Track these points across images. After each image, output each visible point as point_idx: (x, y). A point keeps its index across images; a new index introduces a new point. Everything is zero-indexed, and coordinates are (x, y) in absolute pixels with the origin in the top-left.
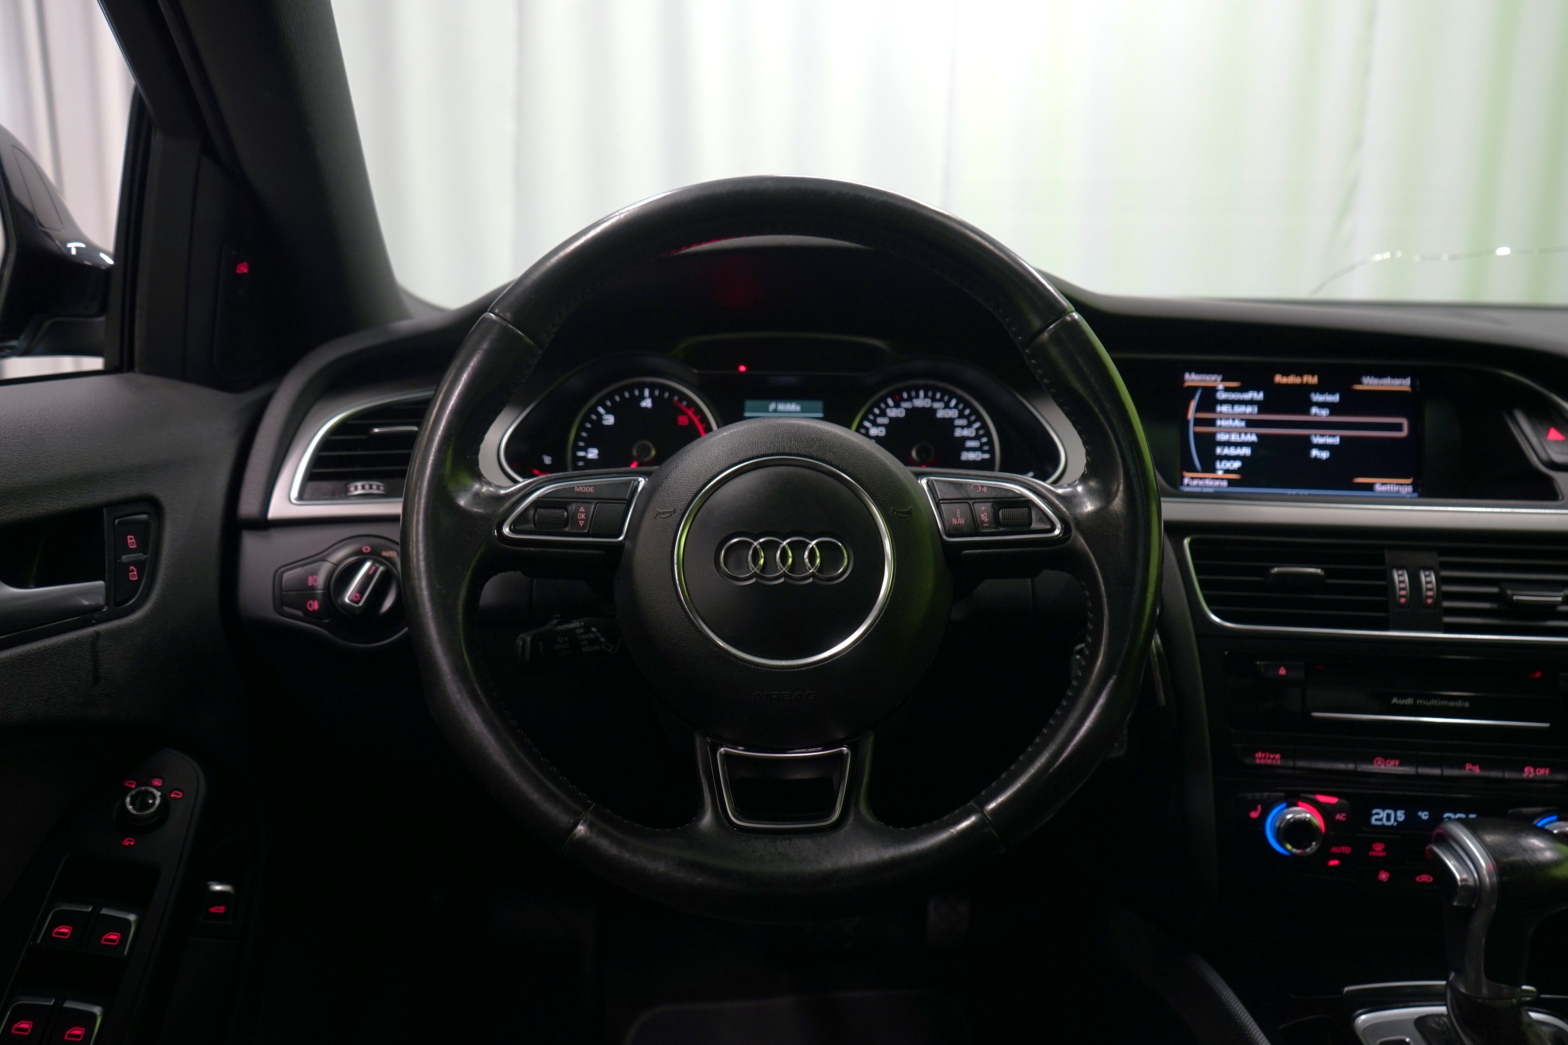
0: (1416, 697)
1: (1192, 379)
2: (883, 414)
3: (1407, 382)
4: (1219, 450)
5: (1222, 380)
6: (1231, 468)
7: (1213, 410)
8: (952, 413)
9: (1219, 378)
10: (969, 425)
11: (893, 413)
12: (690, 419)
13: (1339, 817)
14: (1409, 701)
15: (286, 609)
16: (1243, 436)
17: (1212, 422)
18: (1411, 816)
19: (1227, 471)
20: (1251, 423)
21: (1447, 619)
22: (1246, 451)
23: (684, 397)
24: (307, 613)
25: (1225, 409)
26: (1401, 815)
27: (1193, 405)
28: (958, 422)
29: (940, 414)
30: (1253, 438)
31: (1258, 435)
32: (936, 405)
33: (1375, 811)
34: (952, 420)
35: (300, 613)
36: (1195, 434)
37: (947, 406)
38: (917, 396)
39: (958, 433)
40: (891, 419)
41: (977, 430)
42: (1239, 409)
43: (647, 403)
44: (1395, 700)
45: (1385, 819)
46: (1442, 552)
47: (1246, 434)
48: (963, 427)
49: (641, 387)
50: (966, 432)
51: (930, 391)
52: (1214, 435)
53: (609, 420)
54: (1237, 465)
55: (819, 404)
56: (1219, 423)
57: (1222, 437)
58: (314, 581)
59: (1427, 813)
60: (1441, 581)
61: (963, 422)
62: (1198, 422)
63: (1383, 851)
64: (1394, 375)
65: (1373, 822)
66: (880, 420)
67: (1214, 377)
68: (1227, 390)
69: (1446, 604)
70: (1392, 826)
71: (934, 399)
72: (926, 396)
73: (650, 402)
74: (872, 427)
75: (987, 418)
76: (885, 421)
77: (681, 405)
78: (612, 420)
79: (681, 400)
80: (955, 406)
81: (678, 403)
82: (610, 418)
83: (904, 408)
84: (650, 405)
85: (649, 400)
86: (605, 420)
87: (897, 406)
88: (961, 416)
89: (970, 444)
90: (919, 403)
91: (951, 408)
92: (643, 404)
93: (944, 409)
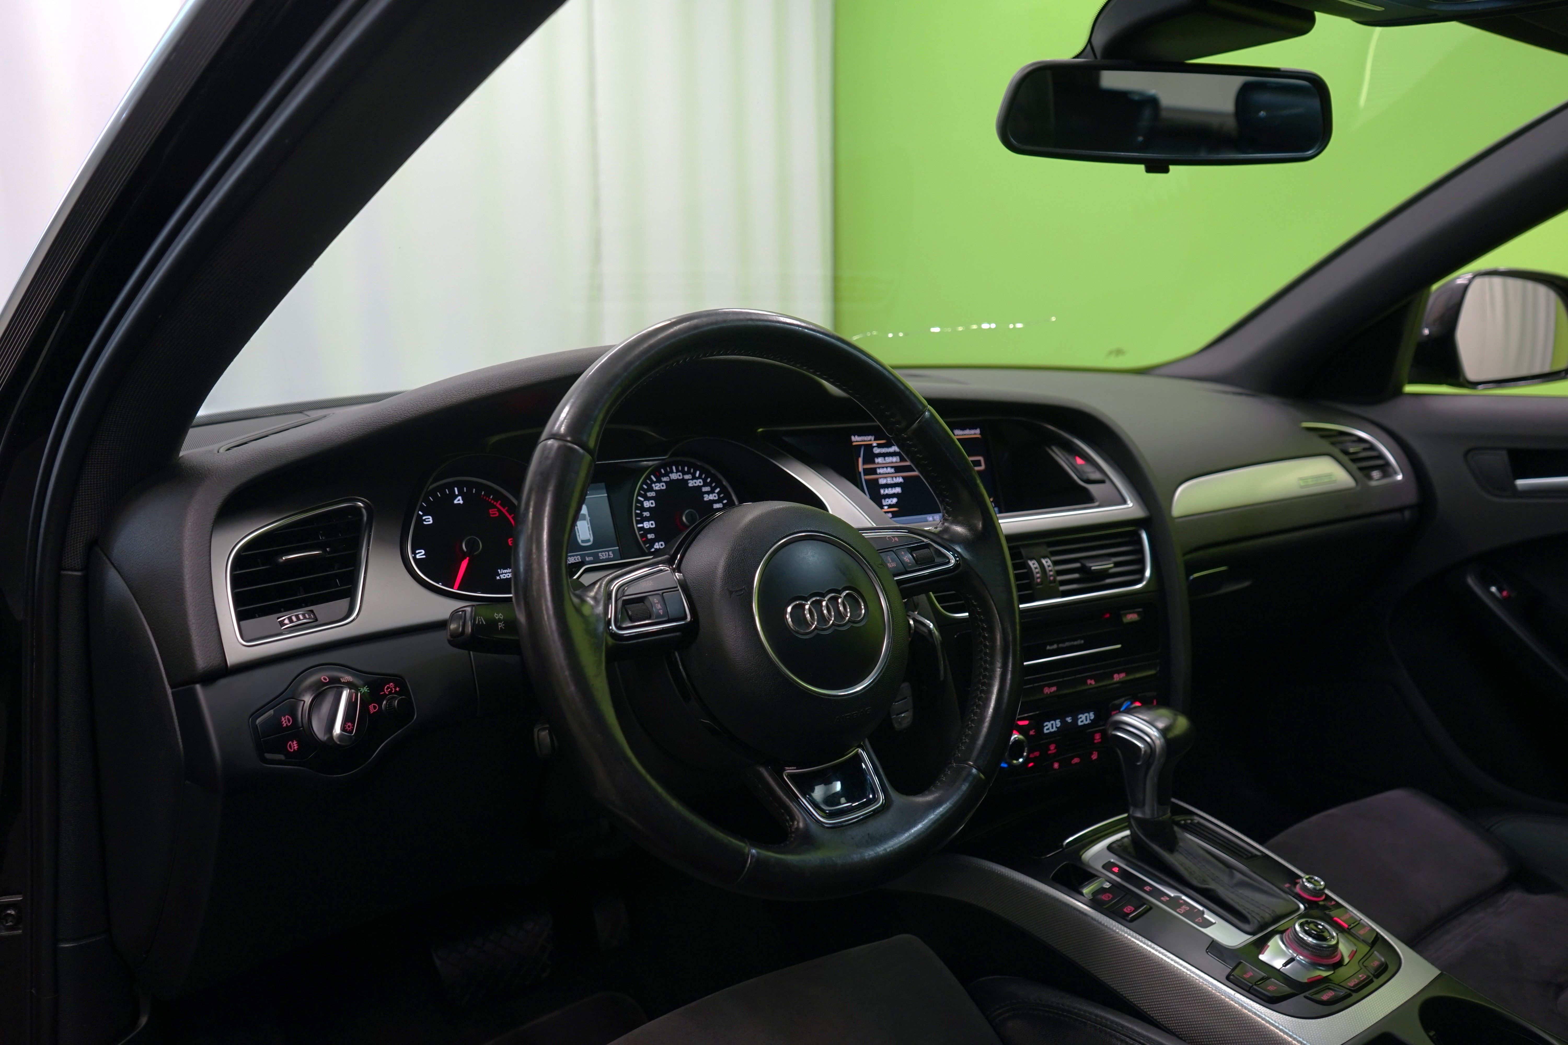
0: (1058, 643)
1: (856, 439)
2: (651, 489)
3: (978, 431)
4: (882, 491)
5: (875, 440)
6: (892, 503)
7: (874, 462)
8: (699, 482)
9: (872, 438)
10: (712, 492)
11: (657, 487)
12: (499, 510)
13: (1032, 733)
14: (1055, 646)
15: (268, 756)
16: (894, 479)
17: (873, 471)
18: (1063, 722)
19: (890, 506)
20: (898, 469)
21: (1062, 588)
22: (898, 490)
23: (489, 490)
24: (288, 755)
25: (879, 460)
26: (1058, 723)
27: (861, 460)
28: (705, 489)
29: (691, 484)
30: (900, 480)
31: (903, 478)
32: (687, 477)
33: (1045, 724)
34: (699, 487)
35: (282, 757)
36: (866, 480)
37: (694, 478)
38: (672, 472)
39: (707, 498)
40: (656, 491)
41: (719, 494)
42: (889, 459)
43: (459, 501)
44: (1048, 648)
45: (1051, 728)
46: (1050, 544)
47: (896, 477)
48: (708, 493)
49: (451, 487)
50: (712, 497)
51: (680, 466)
52: (877, 480)
53: (429, 520)
54: (895, 500)
55: (603, 484)
56: (879, 471)
57: (882, 481)
58: (287, 721)
59: (1070, 718)
60: (1055, 563)
61: (707, 489)
62: (867, 472)
63: (1054, 749)
64: (971, 429)
65: (1046, 731)
66: (650, 494)
67: (869, 438)
68: (879, 446)
69: (1059, 578)
70: (1055, 731)
71: (684, 473)
72: (678, 471)
73: (461, 499)
74: (644, 500)
75: (725, 483)
76: (652, 494)
77: (488, 500)
78: (431, 520)
79: (487, 494)
80: (700, 477)
81: (486, 498)
82: (429, 518)
83: (664, 482)
84: (461, 502)
85: (460, 498)
86: (424, 520)
87: (659, 481)
88: (705, 484)
89: (716, 506)
90: (674, 476)
91: (697, 479)
92: (456, 502)
93: (692, 479)
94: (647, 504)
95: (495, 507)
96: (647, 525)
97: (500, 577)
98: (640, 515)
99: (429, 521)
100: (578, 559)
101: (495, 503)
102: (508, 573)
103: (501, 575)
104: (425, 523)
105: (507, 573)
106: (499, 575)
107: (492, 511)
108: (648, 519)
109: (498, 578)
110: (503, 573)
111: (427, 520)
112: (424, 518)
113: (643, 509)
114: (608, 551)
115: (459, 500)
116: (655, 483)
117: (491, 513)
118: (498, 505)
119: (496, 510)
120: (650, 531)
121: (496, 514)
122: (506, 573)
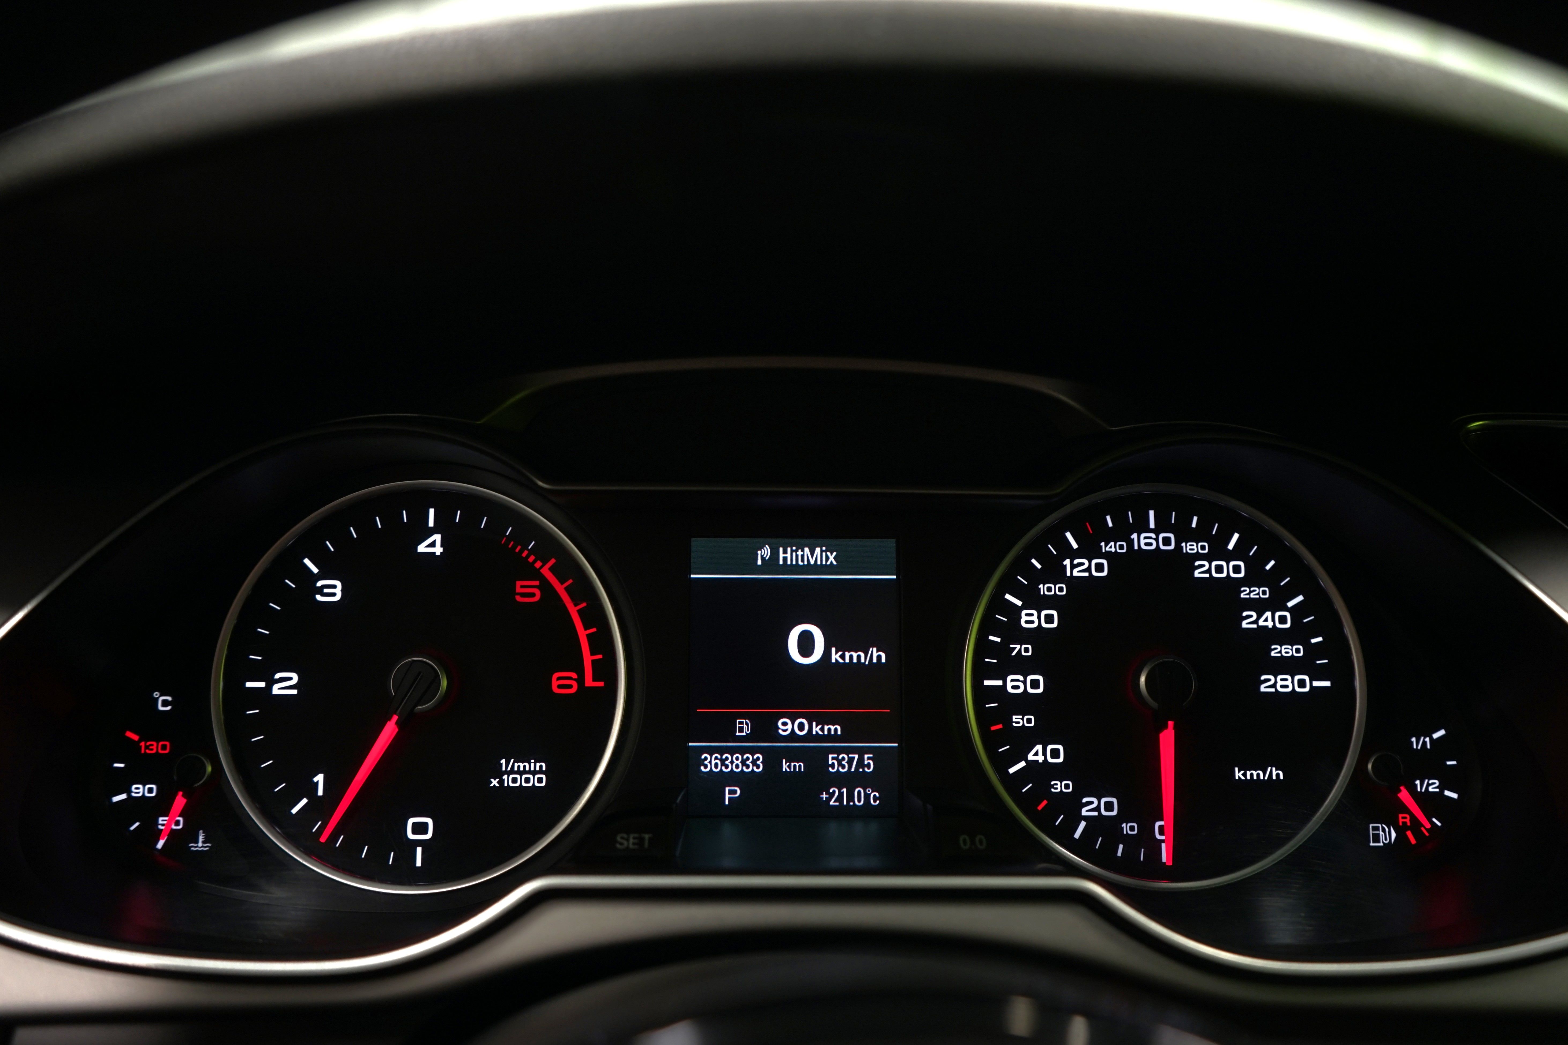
2: (1055, 573)
8: (1233, 569)
10: (1275, 604)
11: (1079, 568)
12: (545, 586)
23: (530, 526)
28: (1247, 593)
29: (1203, 570)
32: (1190, 548)
34: (1231, 585)
37: (1218, 552)
38: (1142, 527)
39: (1249, 619)
40: (1072, 582)
48: (1260, 607)
49: (419, 504)
50: (1268, 620)
51: (1175, 509)
53: (333, 591)
61: (1258, 592)
66: (1047, 589)
71: (1185, 534)
72: (1162, 526)
73: (438, 543)
74: (1024, 607)
75: (1325, 581)
76: (1058, 589)
77: (521, 551)
78: (338, 591)
79: (521, 537)
80: (1239, 553)
81: (514, 547)
82: (334, 587)
83: (1107, 556)
84: (438, 550)
85: (437, 537)
86: (320, 591)
87: (1089, 550)
88: (1254, 578)
89: (1280, 651)
90: (1144, 541)
91: (1228, 557)
92: (422, 548)
93: (1209, 558)
94: (1030, 619)
95: (536, 574)
96: (1015, 684)
97: (501, 782)
98: (1003, 650)
99: (334, 595)
100: (754, 762)
101: (538, 564)
102: (529, 772)
103: (505, 777)
104: (319, 598)
105: (525, 772)
106: (499, 774)
107: (522, 587)
108: (1023, 666)
109: (495, 782)
110: (512, 771)
111: (326, 591)
112: (320, 584)
113: (1016, 634)
114: (861, 752)
115: (433, 545)
116: (1073, 555)
117: (519, 590)
118: (546, 572)
119: (537, 583)
120: (1023, 703)
121: (533, 595)
122: (521, 773)
